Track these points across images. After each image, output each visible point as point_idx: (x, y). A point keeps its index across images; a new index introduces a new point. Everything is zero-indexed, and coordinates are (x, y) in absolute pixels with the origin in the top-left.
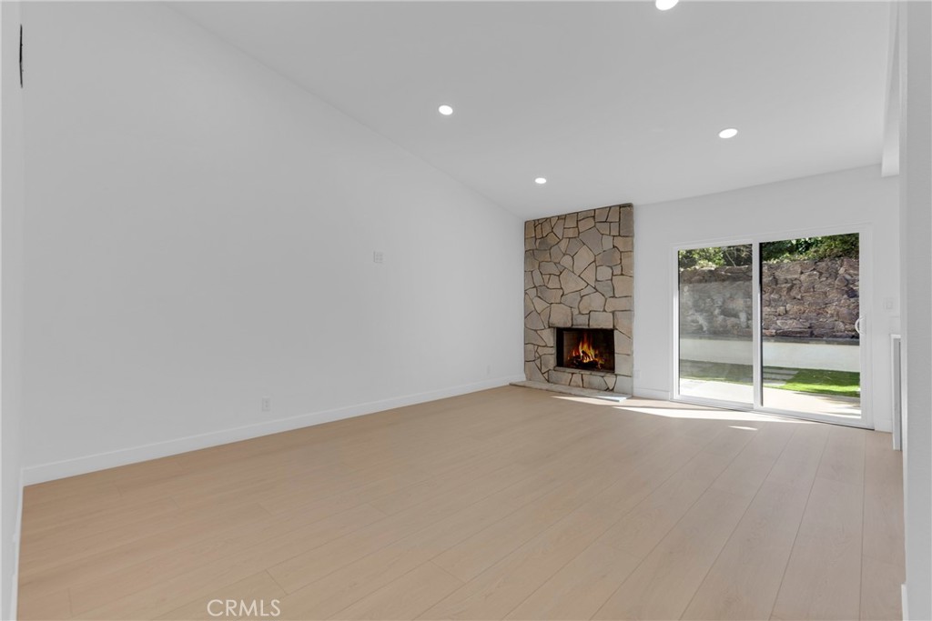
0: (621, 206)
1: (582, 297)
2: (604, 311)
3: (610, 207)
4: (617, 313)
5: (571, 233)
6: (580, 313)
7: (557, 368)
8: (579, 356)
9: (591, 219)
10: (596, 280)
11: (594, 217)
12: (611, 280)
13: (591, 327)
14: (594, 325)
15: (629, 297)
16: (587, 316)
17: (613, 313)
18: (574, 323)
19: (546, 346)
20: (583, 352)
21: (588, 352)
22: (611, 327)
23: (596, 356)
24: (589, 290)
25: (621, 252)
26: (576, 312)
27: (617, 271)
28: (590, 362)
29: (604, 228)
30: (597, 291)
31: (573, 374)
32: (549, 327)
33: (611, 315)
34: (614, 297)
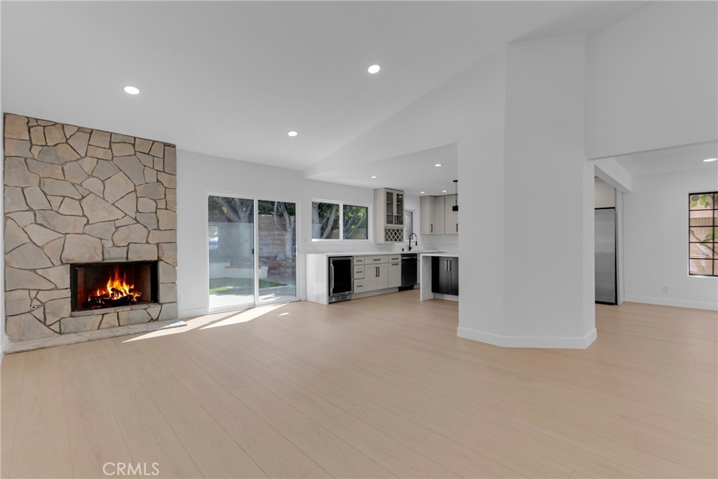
0: (166, 145)
1: (117, 228)
2: (147, 243)
3: (154, 142)
4: (162, 245)
5: (100, 153)
6: (114, 245)
7: (76, 313)
8: (107, 295)
9: (131, 147)
10: (137, 211)
11: (134, 145)
12: (156, 213)
13: (130, 260)
14: (134, 257)
15: (173, 230)
16: (126, 248)
17: (158, 245)
18: (106, 256)
19: (56, 288)
20: (113, 290)
21: (120, 289)
22: (156, 258)
23: (130, 291)
24: (126, 221)
25: (166, 188)
26: (108, 244)
27: (162, 204)
28: (121, 298)
29: (147, 160)
30: (138, 222)
31: (103, 315)
32: (62, 264)
33: (156, 246)
34: (158, 229)
